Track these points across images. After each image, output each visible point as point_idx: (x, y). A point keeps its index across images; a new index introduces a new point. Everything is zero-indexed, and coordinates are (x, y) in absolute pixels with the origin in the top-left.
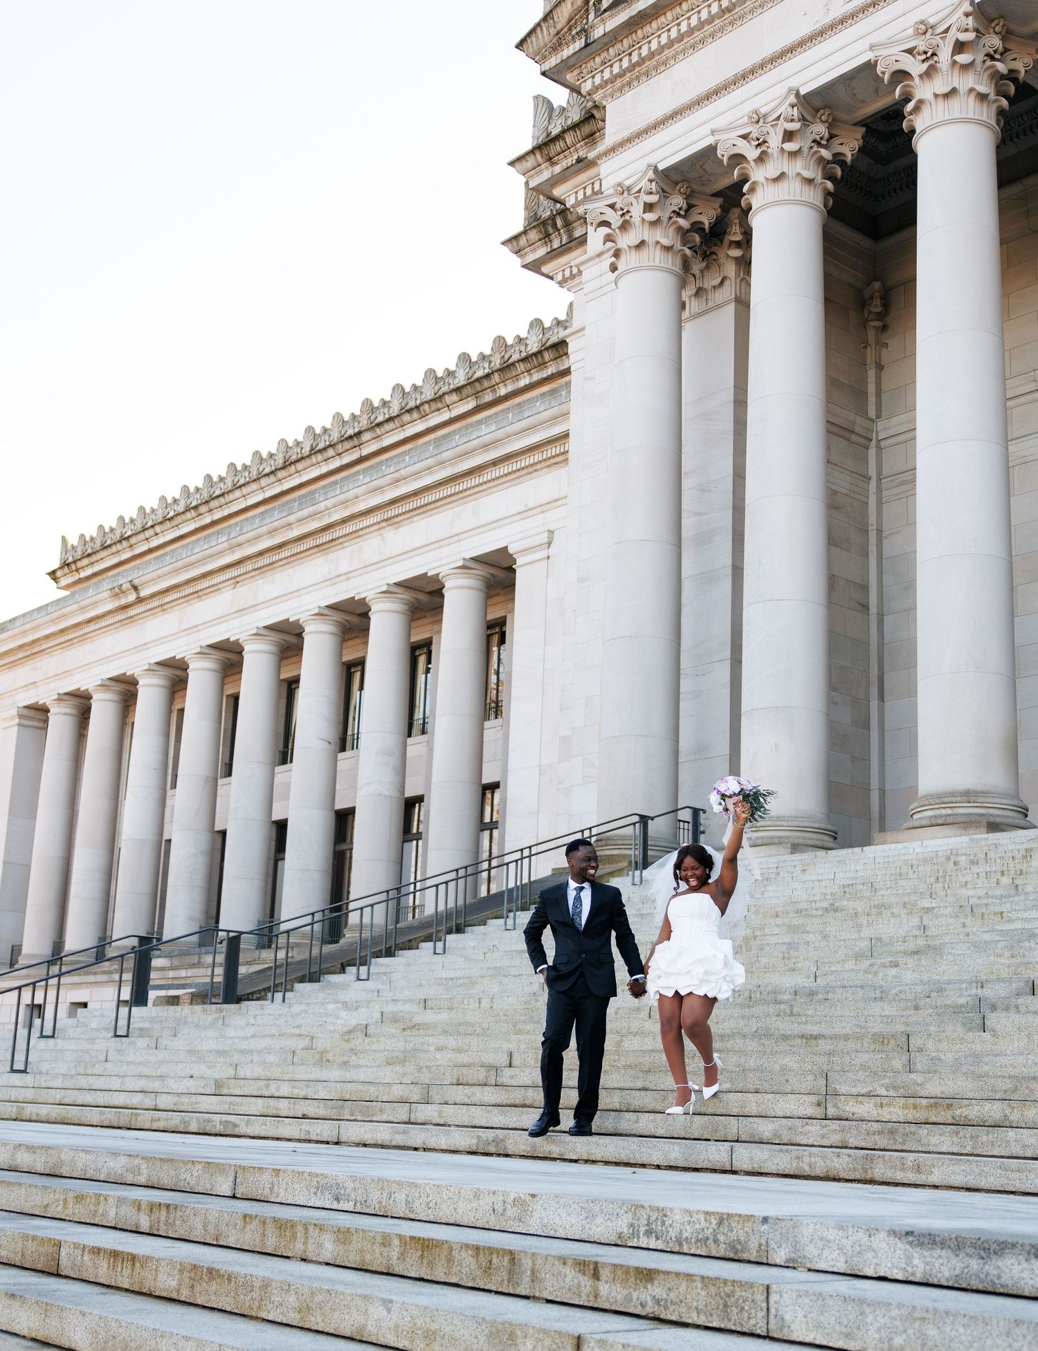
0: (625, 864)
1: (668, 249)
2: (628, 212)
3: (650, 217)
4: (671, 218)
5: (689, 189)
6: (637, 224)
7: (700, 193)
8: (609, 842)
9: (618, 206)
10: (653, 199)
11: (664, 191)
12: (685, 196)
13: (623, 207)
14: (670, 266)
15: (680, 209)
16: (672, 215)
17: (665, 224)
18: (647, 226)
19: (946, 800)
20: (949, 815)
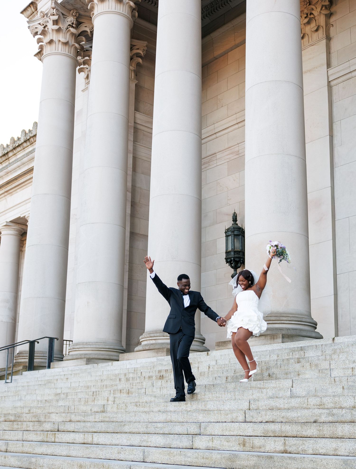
0: (21, 368)
1: (66, 44)
2: (47, 26)
3: (56, 27)
4: (68, 28)
5: (78, 14)
6: (50, 32)
7: (85, 16)
8: (22, 355)
9: (41, 24)
10: (56, 17)
11: (63, 14)
12: (76, 17)
13: (43, 23)
14: (67, 53)
15: (73, 24)
16: (69, 27)
17: (64, 31)
18: (55, 32)
19: (152, 335)
20: (152, 344)
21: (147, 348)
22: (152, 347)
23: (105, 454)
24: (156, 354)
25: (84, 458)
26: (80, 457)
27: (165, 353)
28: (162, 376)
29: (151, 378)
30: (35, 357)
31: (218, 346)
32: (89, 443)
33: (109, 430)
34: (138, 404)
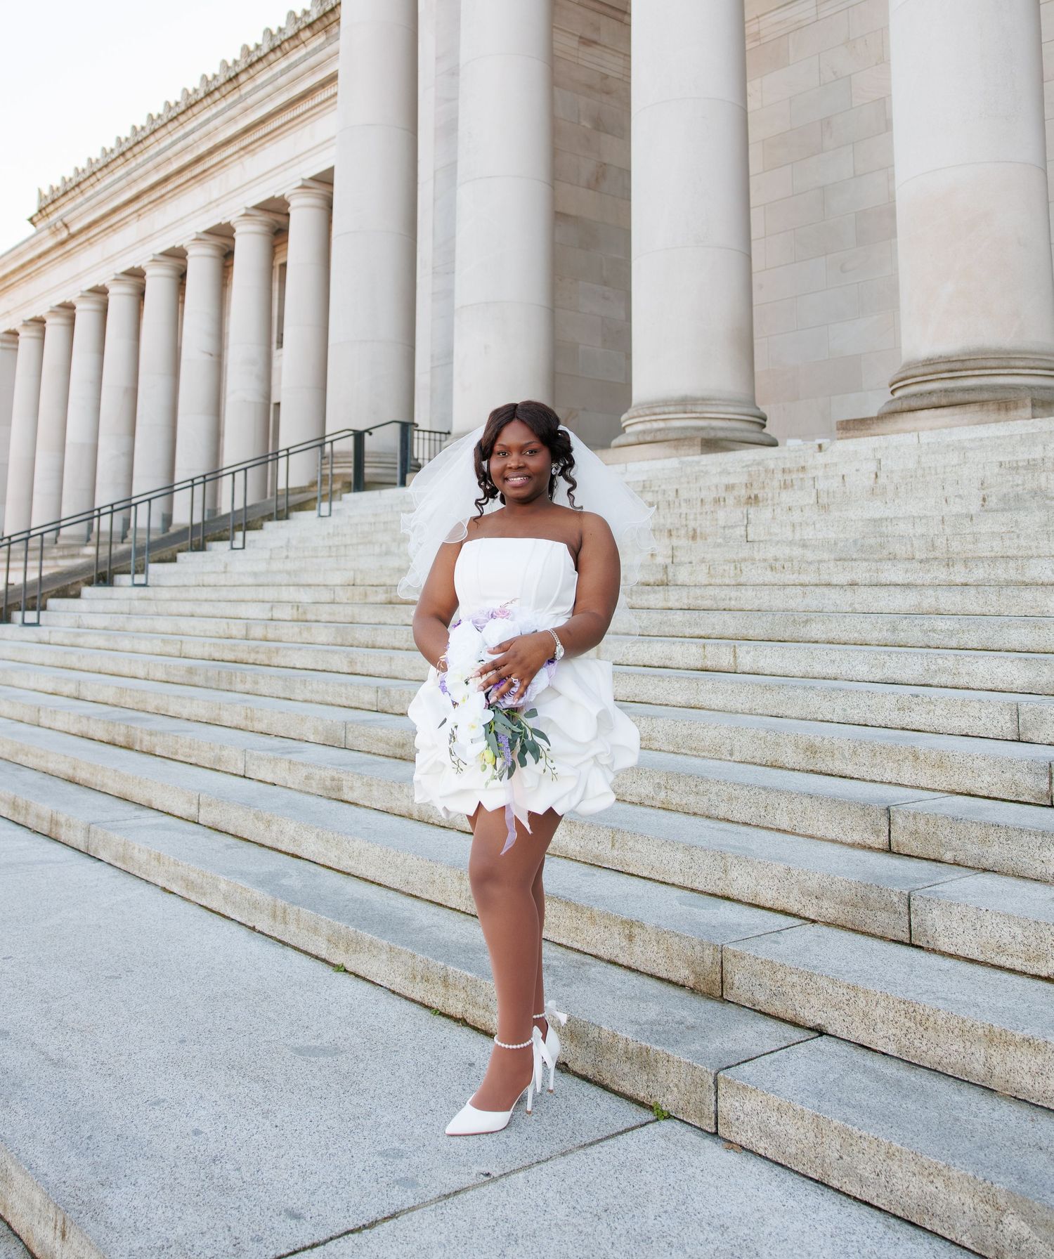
19: (657, 410)
20: (660, 430)
21: (649, 438)
22: (660, 436)
23: (845, 710)
24: (674, 452)
25: (757, 714)
26: (740, 711)
27: (698, 449)
28: (753, 497)
29: (722, 503)
30: (366, 465)
31: (844, 429)
32: (722, 669)
33: (751, 633)
34: (778, 565)
